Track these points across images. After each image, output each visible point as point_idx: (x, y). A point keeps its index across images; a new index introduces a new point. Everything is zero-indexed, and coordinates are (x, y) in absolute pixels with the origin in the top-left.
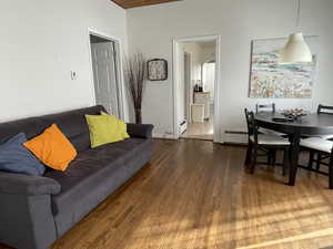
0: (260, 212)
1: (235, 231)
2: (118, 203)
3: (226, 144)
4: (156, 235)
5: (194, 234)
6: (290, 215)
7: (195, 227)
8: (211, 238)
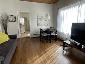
0: (49, 49)
1: (48, 54)
2: (16, 59)
3: (33, 38)
4: (33, 62)
5: (41, 58)
6: (54, 48)
7: (40, 56)
8: (45, 57)
